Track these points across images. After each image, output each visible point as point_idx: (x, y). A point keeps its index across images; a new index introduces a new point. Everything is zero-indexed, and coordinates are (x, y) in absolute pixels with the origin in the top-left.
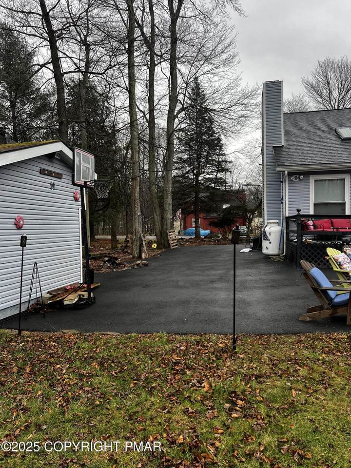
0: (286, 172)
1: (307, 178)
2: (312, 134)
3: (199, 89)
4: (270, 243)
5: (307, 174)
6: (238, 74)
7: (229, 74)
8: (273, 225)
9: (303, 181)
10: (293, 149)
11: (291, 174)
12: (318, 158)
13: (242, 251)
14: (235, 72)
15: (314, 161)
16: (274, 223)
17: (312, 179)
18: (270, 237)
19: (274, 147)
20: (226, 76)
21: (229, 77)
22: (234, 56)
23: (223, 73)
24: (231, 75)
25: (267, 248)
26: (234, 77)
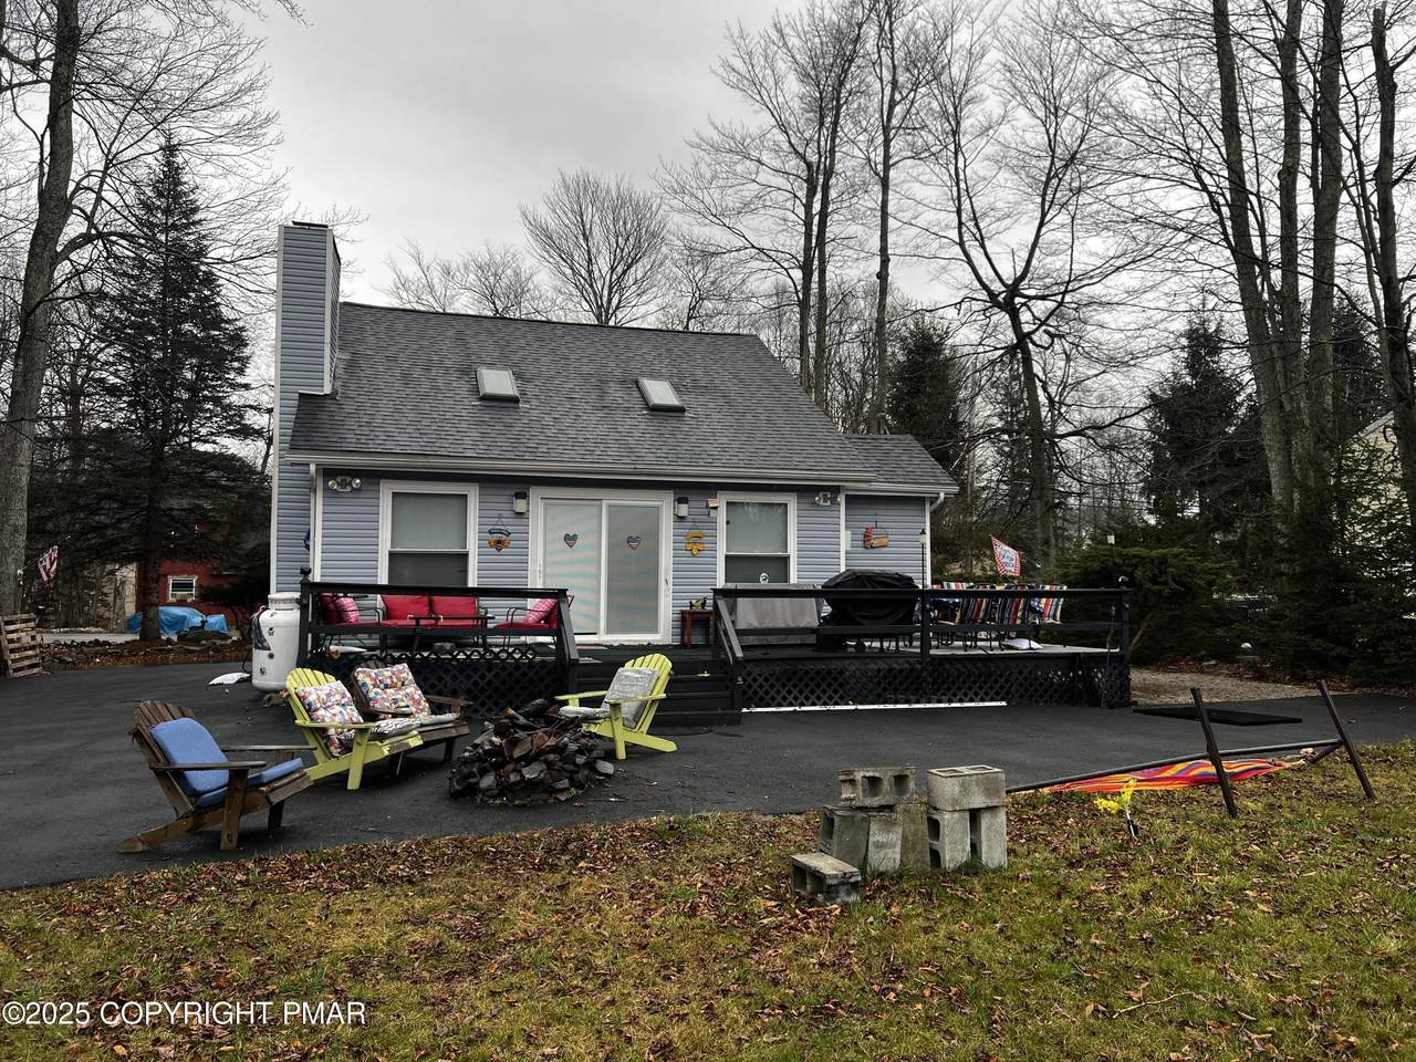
0: (313, 468)
1: (376, 488)
2: (417, 372)
3: (178, 183)
4: (271, 656)
5: (374, 476)
6: (279, 170)
7: (250, 165)
8: (282, 606)
9: (363, 495)
10: (349, 407)
11: (328, 473)
12: (403, 439)
13: (215, 681)
14: (267, 164)
15: (390, 446)
16: (285, 601)
17: (386, 491)
18: (270, 640)
19: (301, 394)
20: (240, 171)
21: (249, 174)
22: (268, 120)
23: (229, 161)
24: (256, 170)
25: (262, 672)
26: (266, 177)
